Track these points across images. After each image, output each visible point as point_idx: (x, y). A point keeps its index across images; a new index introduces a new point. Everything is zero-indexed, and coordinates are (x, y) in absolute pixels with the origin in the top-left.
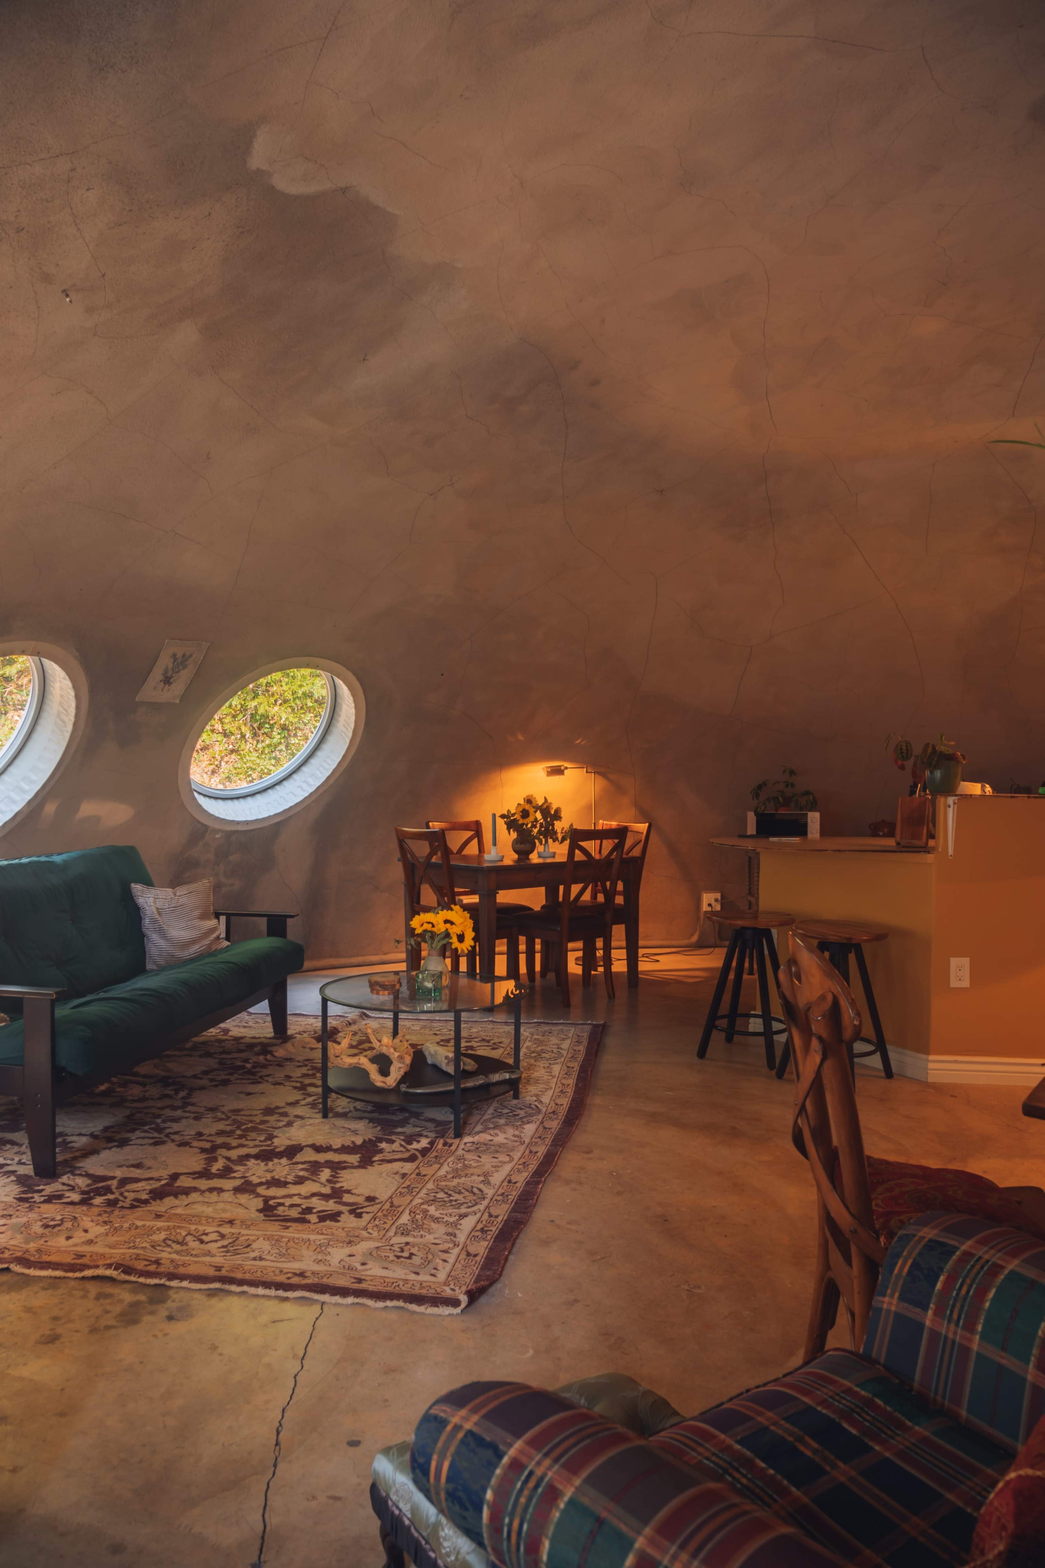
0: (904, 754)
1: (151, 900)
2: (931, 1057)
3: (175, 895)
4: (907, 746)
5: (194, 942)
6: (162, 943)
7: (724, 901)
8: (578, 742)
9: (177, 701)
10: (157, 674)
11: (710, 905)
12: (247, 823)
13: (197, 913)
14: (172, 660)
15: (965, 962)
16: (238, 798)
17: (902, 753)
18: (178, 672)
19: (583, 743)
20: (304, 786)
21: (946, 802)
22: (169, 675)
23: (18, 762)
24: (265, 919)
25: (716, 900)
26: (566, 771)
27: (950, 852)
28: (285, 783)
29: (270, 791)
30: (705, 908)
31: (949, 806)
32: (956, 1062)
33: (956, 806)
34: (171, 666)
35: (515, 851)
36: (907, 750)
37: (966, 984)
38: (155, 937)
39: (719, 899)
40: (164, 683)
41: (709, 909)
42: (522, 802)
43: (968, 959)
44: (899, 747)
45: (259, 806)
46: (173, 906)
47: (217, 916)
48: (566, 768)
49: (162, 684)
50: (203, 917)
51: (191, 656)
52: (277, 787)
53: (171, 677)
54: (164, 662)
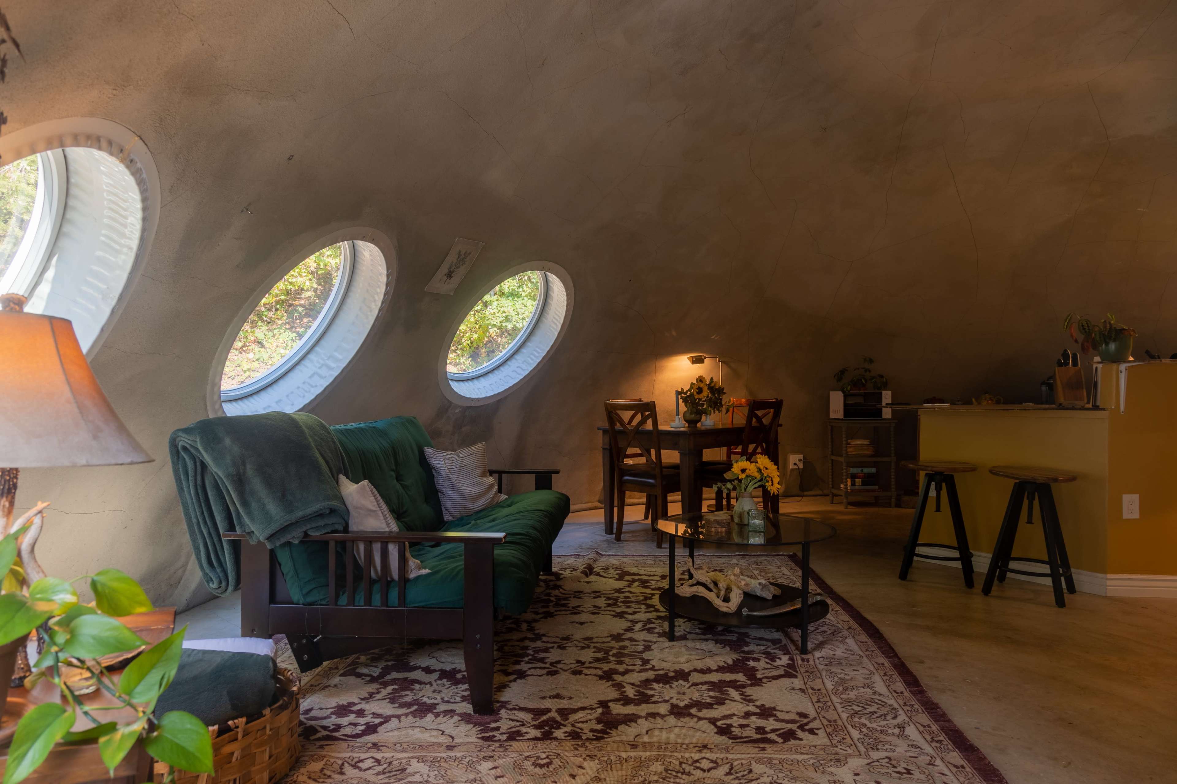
0: (1087, 330)
1: (442, 461)
2: (1109, 576)
3: (458, 456)
4: (1087, 323)
5: (480, 496)
6: (456, 497)
7: (805, 461)
8: (713, 337)
9: (452, 294)
10: (444, 269)
11: (795, 464)
12: (478, 400)
13: (479, 471)
14: (457, 256)
15: (1136, 497)
16: (467, 380)
17: (1084, 329)
18: (458, 267)
19: (716, 338)
20: (519, 371)
21: (1118, 369)
22: (452, 270)
23: (323, 342)
24: (534, 475)
25: (800, 460)
26: (705, 360)
27: (1122, 408)
28: (501, 368)
29: (490, 375)
30: (792, 466)
31: (1121, 372)
32: (1129, 579)
33: (1127, 371)
34: (455, 261)
35: (686, 420)
36: (1088, 326)
37: (1136, 515)
38: (449, 492)
39: (802, 458)
40: (447, 277)
41: (796, 467)
42: (695, 382)
43: (1138, 495)
44: (1081, 324)
45: (484, 387)
46: (459, 465)
47: (491, 473)
48: (705, 358)
49: (445, 277)
50: (483, 475)
51: (470, 254)
52: (496, 372)
53: (454, 271)
54: (452, 258)
